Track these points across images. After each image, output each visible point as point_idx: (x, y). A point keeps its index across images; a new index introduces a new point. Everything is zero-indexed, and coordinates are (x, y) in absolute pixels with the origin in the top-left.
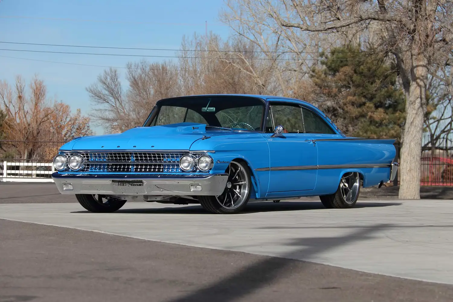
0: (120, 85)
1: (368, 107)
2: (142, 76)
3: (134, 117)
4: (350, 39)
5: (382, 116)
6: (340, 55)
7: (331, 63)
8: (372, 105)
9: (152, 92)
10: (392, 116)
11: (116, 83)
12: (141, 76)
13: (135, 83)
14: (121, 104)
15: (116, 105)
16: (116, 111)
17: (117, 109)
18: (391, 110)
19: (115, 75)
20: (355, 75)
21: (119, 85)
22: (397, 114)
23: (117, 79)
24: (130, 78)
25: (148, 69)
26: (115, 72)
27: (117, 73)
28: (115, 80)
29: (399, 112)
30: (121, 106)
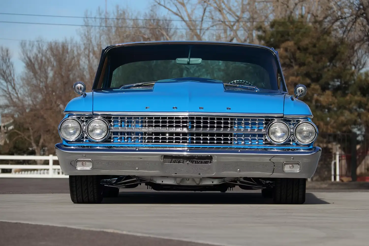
0: (13, 67)
1: (314, 89)
2: (39, 56)
3: (31, 102)
4: (292, 10)
5: (330, 100)
6: (281, 29)
7: (270, 38)
8: (317, 87)
9: (51, 74)
10: (342, 99)
11: (8, 64)
12: (37, 55)
13: (30, 65)
14: (14, 88)
15: (8, 89)
16: (8, 96)
17: (9, 94)
18: (339, 92)
19: (7, 55)
20: (298, 51)
21: (11, 66)
22: (348, 98)
23: (9, 59)
24: (25, 59)
25: (45, 48)
26: (7, 51)
27: (9, 52)
28: (7, 61)
29: (350, 95)
30: (14, 90)
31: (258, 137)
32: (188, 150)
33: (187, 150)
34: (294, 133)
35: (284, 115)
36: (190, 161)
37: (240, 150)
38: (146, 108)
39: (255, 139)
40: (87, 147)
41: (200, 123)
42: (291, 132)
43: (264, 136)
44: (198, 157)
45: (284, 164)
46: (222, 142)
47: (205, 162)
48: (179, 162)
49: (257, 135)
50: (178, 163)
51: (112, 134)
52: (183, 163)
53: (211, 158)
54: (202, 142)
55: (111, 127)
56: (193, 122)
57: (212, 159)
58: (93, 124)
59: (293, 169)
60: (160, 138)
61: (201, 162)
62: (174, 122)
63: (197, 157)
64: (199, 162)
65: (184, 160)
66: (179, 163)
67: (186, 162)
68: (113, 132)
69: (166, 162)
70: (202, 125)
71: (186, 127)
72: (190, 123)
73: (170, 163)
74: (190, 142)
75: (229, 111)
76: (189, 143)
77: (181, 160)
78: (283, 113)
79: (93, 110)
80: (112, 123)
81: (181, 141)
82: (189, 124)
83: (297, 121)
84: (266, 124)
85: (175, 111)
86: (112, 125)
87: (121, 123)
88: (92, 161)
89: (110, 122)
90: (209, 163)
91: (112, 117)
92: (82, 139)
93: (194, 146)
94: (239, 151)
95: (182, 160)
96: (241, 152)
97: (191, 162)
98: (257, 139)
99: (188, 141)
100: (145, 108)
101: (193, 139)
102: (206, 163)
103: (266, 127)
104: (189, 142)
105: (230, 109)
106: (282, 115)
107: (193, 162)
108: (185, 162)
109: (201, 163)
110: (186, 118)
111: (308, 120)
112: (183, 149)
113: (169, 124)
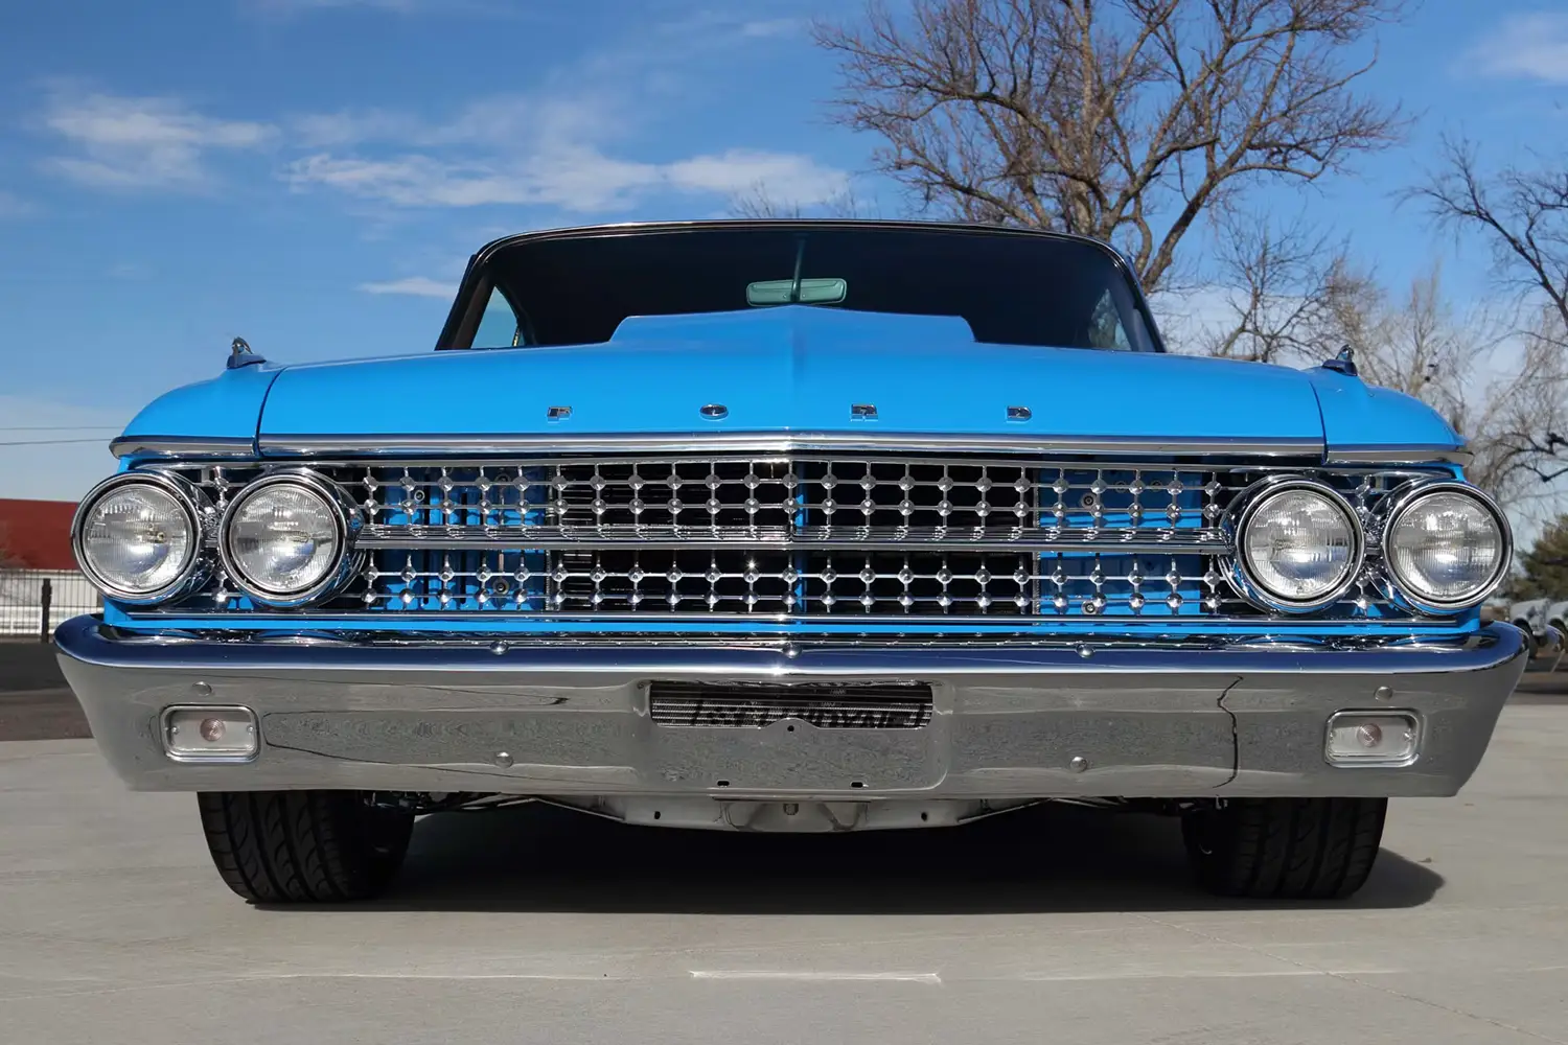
31: (1181, 571)
32: (792, 653)
33: (786, 648)
34: (1381, 551)
35: (1326, 448)
36: (804, 711)
37: (1088, 648)
38: (554, 413)
39: (1163, 586)
40: (240, 634)
41: (859, 495)
42: (1368, 545)
43: (1211, 569)
44: (848, 692)
45: (1334, 722)
46: (983, 603)
47: (890, 719)
48: (740, 720)
49: (1174, 564)
50: (733, 727)
51: (372, 565)
52: (762, 723)
53: (921, 694)
54: (867, 602)
55: (368, 522)
56: (816, 494)
57: (931, 701)
58: (256, 510)
59: (1372, 752)
60: (636, 581)
61: (865, 719)
62: (713, 495)
63: (842, 692)
64: (854, 718)
65: (768, 710)
66: (738, 723)
67: (782, 717)
68: (376, 551)
69: (664, 721)
70: (867, 508)
71: (779, 518)
72: (800, 499)
73: (687, 726)
74: (800, 603)
75: (1019, 425)
76: (795, 609)
77: (752, 710)
78: (1321, 435)
79: (261, 432)
80: (370, 503)
81: (751, 601)
82: (794, 506)
83: (1392, 482)
84: (1222, 498)
85: (719, 429)
86: (373, 512)
87: (427, 501)
88: (252, 716)
89: (361, 495)
90: (913, 720)
91: (365, 469)
92: (204, 594)
93: (825, 630)
94: (1085, 653)
95: (759, 710)
96: (1094, 660)
97: (810, 717)
98: (1174, 586)
99: (790, 598)
100: (546, 412)
101: (816, 587)
102: (894, 721)
103: (1220, 515)
104: (793, 606)
105: (1026, 414)
106: (1315, 448)
107: (820, 717)
108: (775, 717)
109: (862, 726)
110: (781, 470)
111: (1454, 476)
112: (763, 646)
113: (685, 506)
